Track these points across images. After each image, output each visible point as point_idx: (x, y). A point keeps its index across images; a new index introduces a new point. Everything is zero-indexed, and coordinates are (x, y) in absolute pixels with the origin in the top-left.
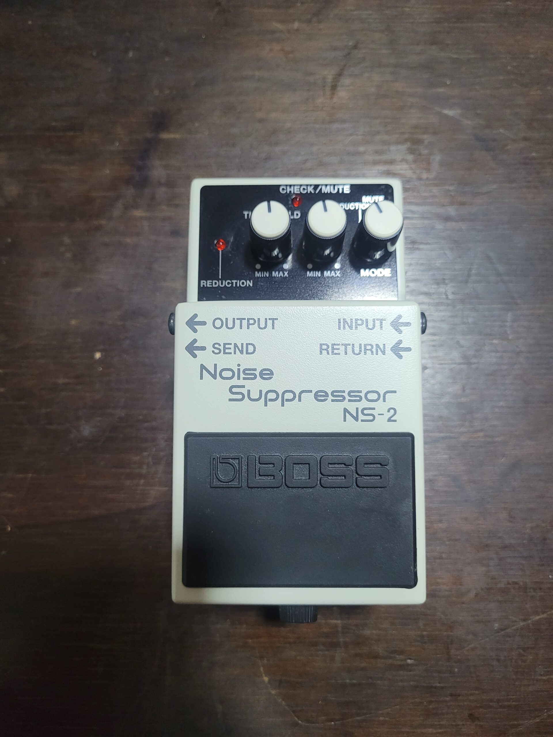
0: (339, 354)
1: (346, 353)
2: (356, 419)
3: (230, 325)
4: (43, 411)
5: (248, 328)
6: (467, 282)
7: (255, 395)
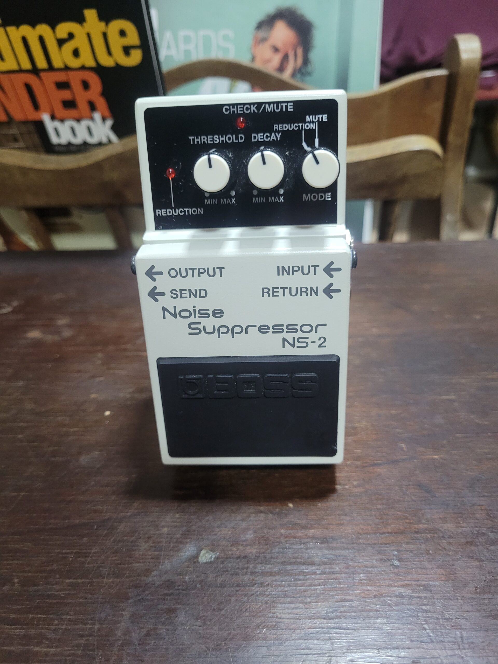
0: (278, 296)
1: (284, 295)
2: (293, 346)
3: (184, 274)
5: (199, 276)
7: (209, 329)
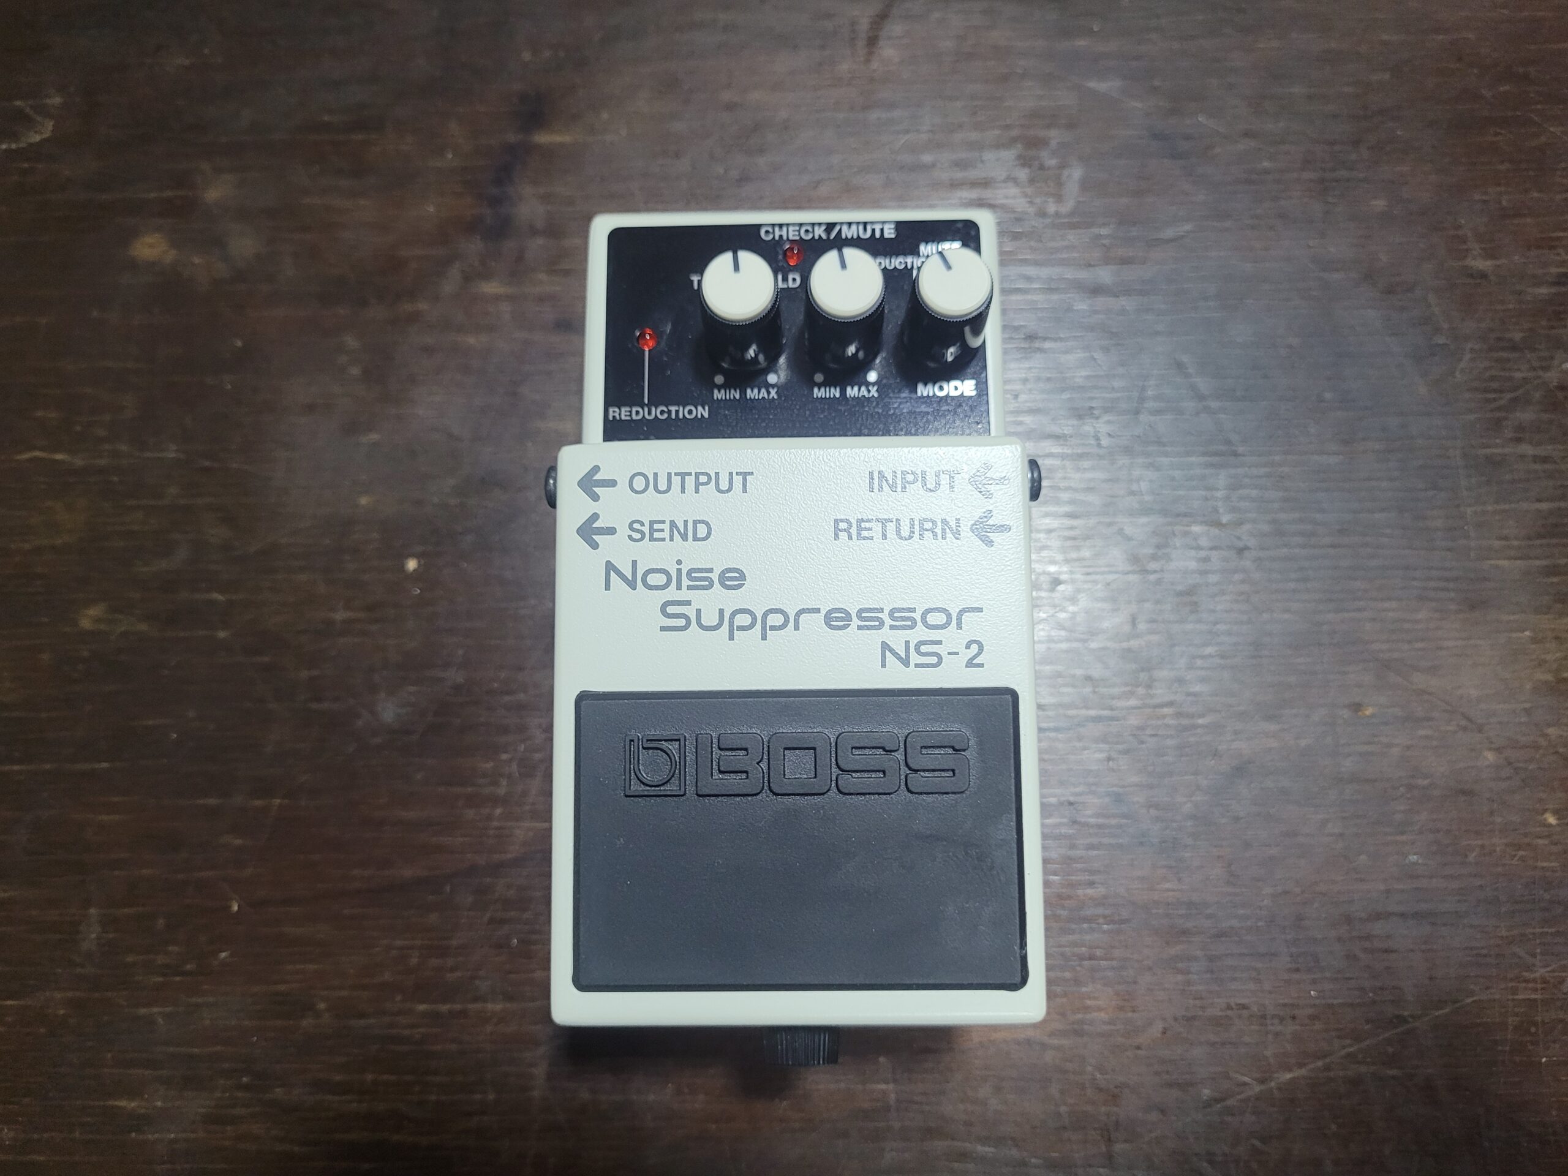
0: (871, 538)
1: (884, 537)
2: (906, 662)
3: (662, 485)
4: (304, 674)
5: (697, 491)
6: (1137, 412)
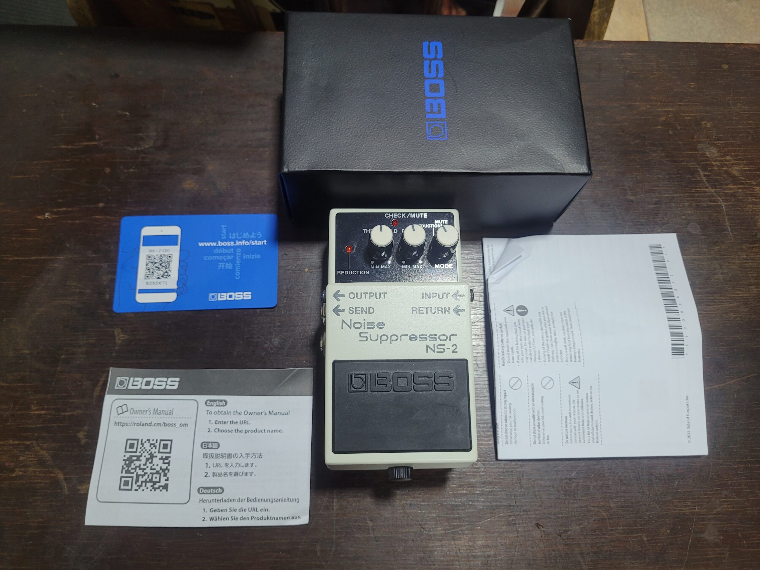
0: (423, 313)
1: (427, 313)
2: (434, 351)
3: (359, 296)
5: (370, 298)
7: (374, 338)
